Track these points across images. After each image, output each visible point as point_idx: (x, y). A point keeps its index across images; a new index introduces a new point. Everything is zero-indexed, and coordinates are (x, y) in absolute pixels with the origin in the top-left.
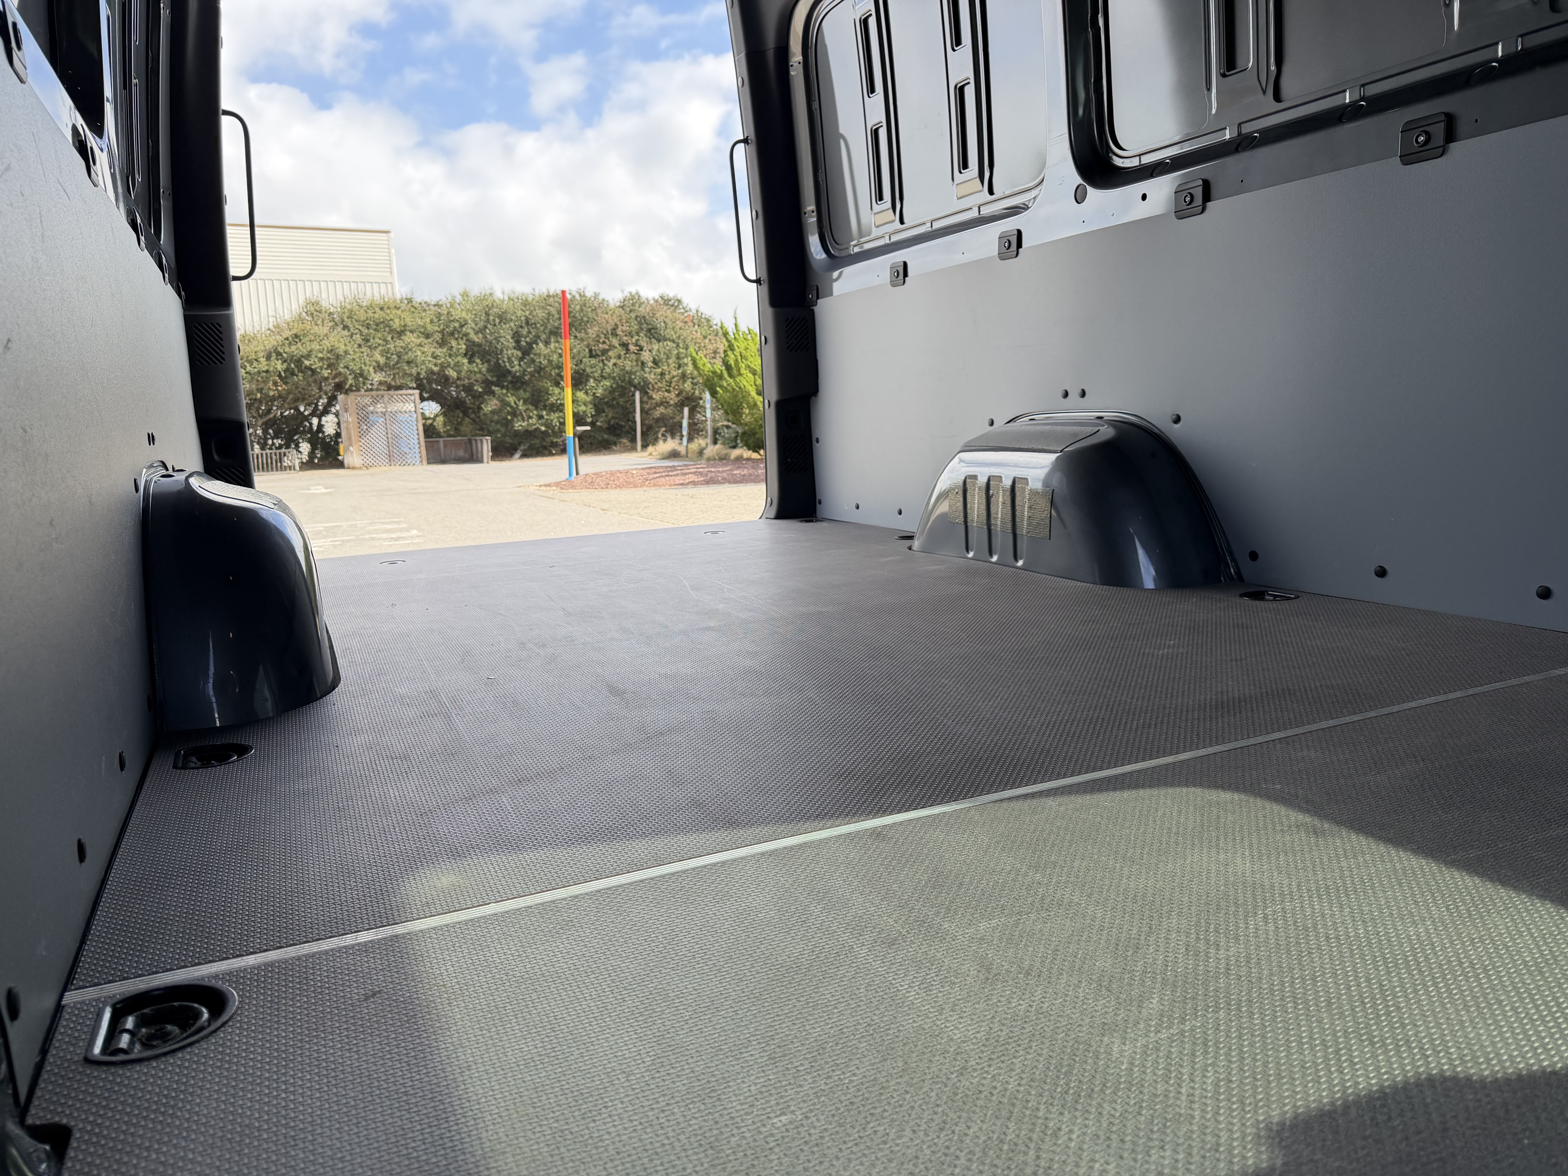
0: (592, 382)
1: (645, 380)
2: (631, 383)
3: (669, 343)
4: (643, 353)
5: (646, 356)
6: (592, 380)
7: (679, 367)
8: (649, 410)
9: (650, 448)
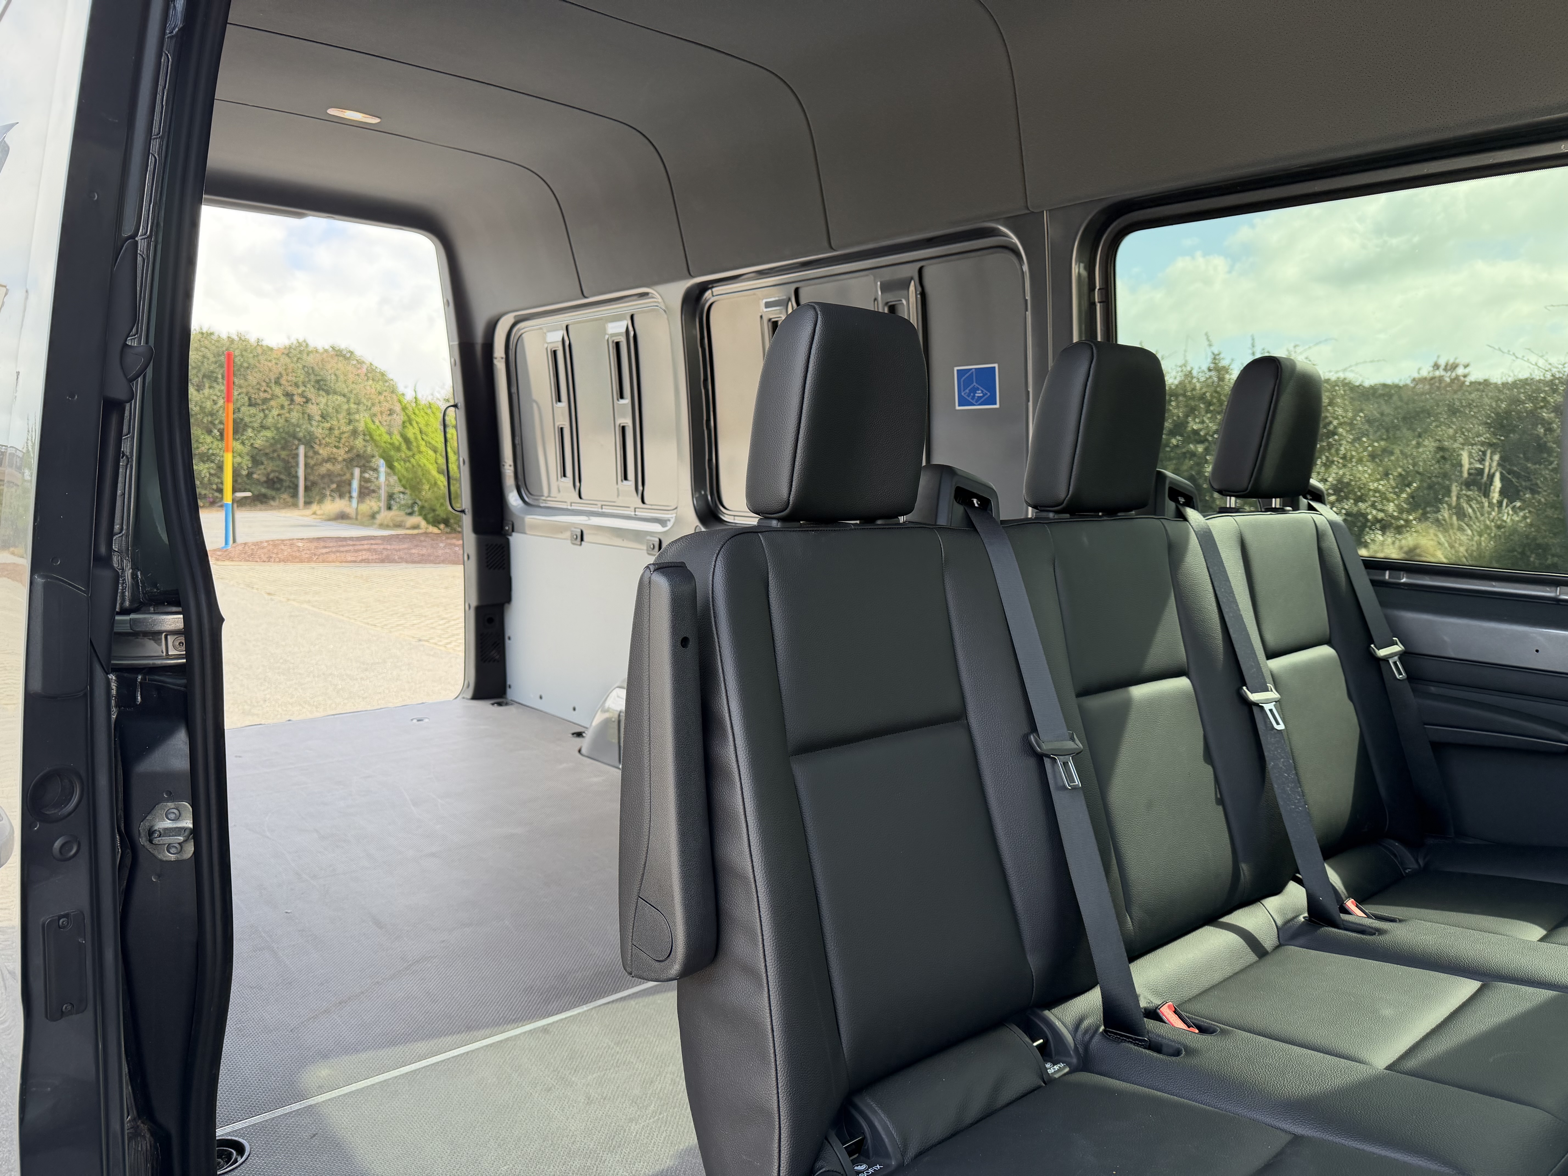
0: (250, 432)
1: (310, 433)
2: (294, 436)
3: (339, 398)
4: (310, 405)
5: (313, 410)
6: (250, 430)
7: (350, 422)
8: (315, 465)
9: (315, 507)
